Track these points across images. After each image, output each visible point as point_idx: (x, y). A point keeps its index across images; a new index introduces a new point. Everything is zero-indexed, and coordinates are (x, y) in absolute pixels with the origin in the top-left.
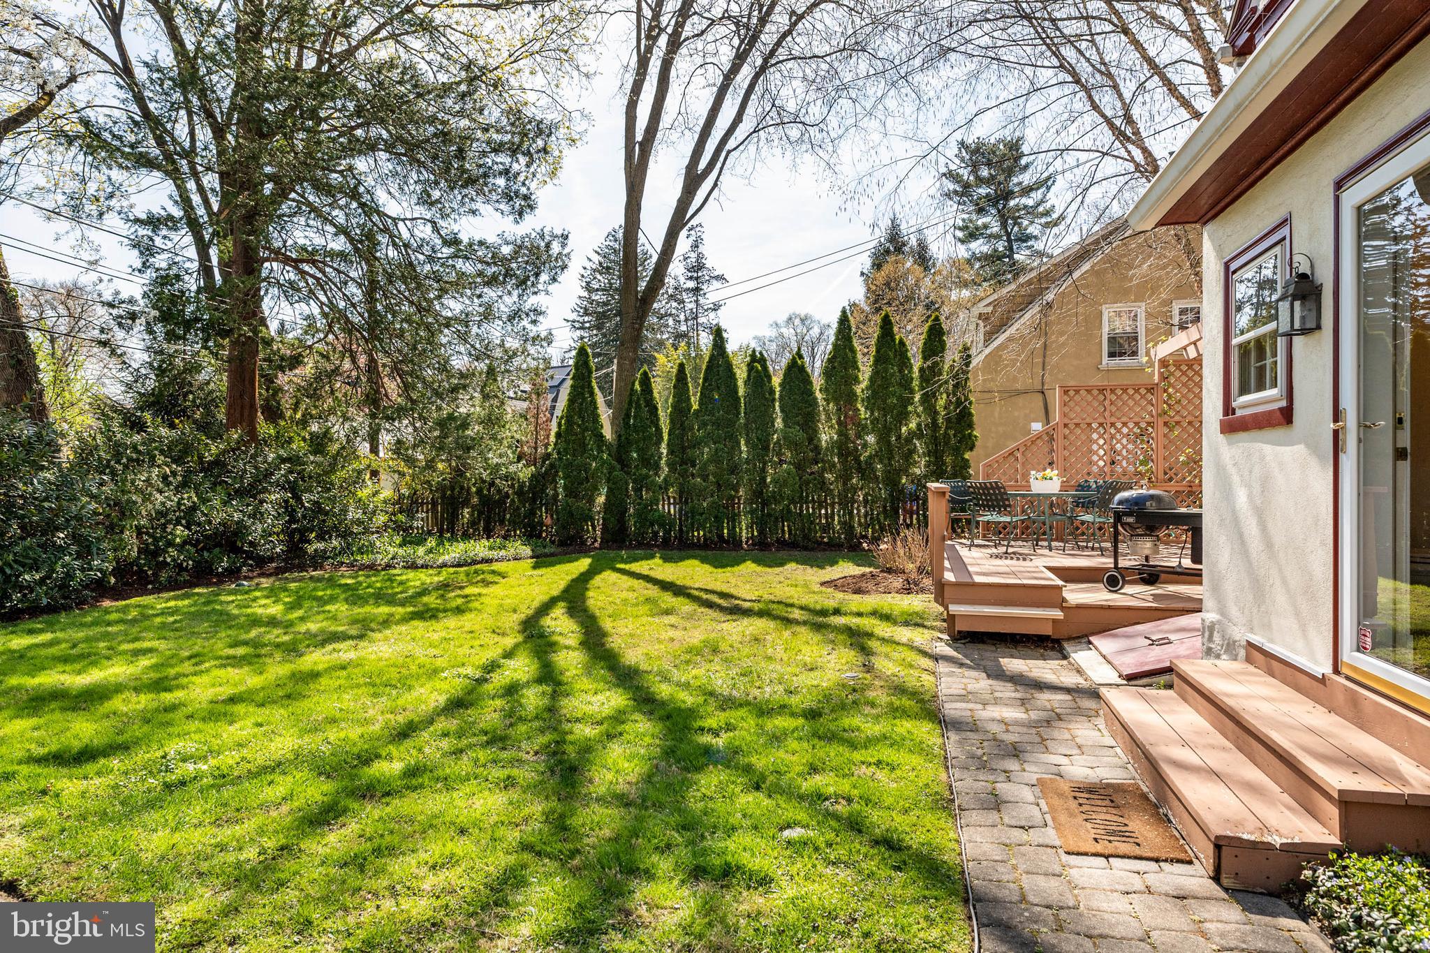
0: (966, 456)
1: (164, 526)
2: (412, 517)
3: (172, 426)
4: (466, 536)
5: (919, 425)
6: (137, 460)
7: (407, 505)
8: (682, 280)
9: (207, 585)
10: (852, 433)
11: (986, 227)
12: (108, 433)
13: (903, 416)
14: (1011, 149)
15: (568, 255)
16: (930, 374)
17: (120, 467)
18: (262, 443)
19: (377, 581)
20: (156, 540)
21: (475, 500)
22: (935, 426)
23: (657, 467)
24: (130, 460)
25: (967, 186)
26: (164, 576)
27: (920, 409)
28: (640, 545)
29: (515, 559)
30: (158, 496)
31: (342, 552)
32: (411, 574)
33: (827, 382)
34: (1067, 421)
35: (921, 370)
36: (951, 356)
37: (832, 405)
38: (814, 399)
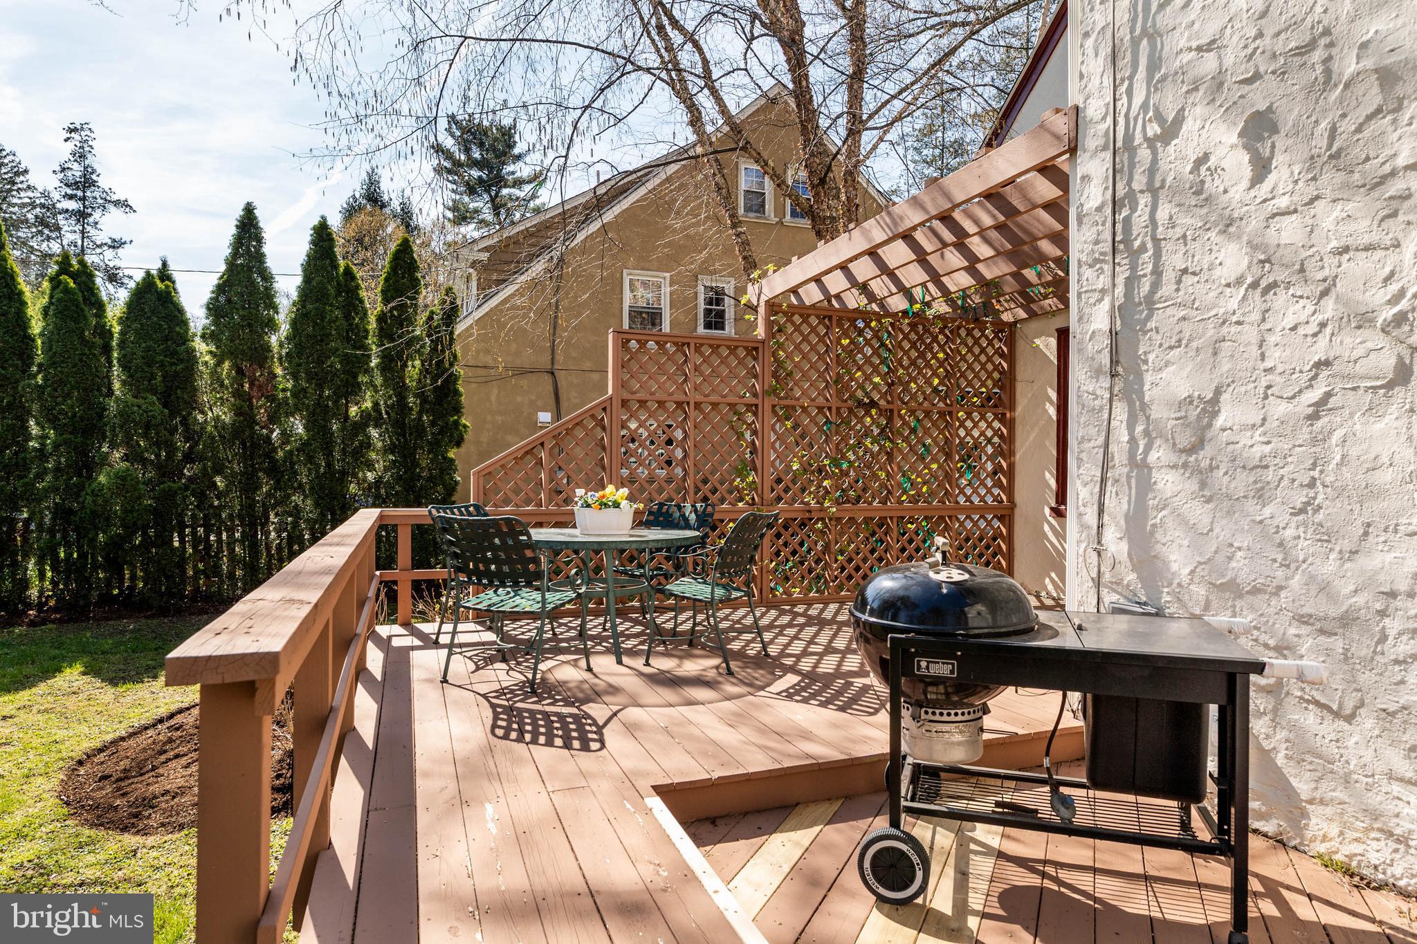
0: (451, 454)
5: (376, 404)
8: (57, 199)
10: (262, 415)
11: (476, 211)
13: (351, 390)
14: (503, 135)
16: (392, 325)
22: (402, 406)
25: (458, 164)
27: (379, 381)
33: (215, 323)
34: (626, 396)
35: (381, 319)
36: (429, 298)
37: (227, 365)
38: (191, 352)
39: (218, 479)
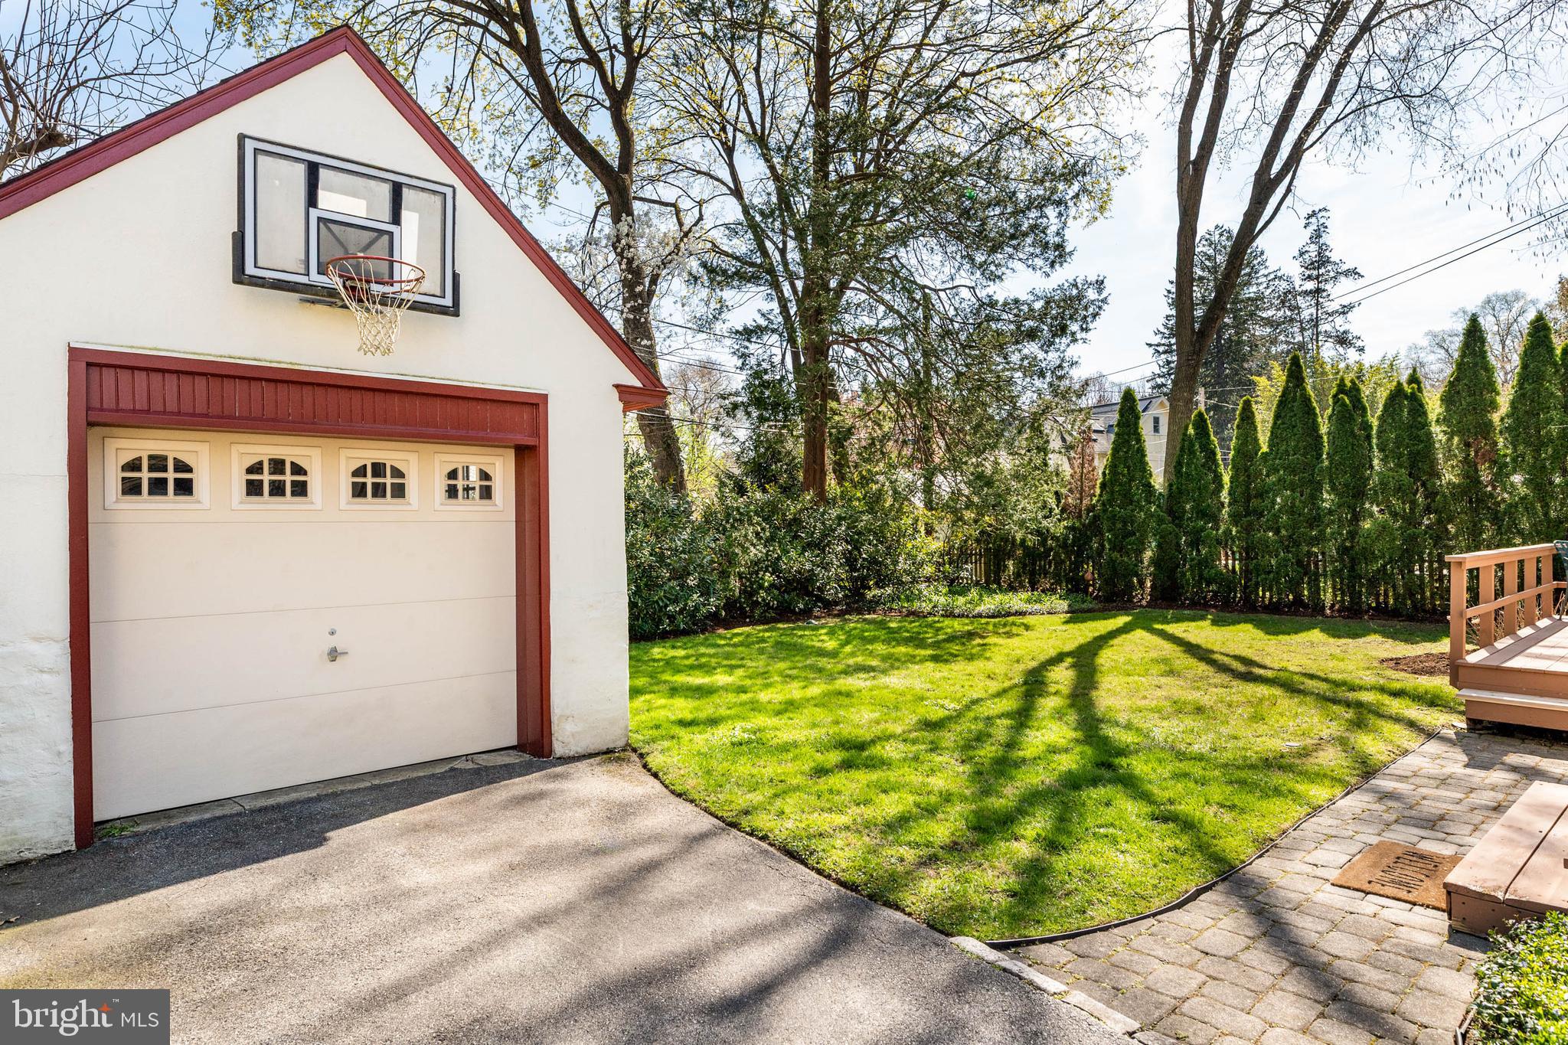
1: (757, 573)
2: (959, 568)
3: (765, 491)
4: (1012, 588)
6: (740, 520)
7: (957, 556)
8: (1297, 282)
9: (788, 621)
10: (1485, 476)
12: (722, 499)
15: (1104, 301)
17: (728, 526)
18: (830, 502)
19: (915, 626)
20: (752, 584)
21: (1019, 552)
23: (1215, 519)
24: (736, 520)
26: (757, 612)
28: (1194, 605)
29: (1049, 613)
30: (752, 548)
31: (893, 599)
32: (947, 622)
37: (1456, 439)
38: (1429, 434)
39: (1449, 527)
